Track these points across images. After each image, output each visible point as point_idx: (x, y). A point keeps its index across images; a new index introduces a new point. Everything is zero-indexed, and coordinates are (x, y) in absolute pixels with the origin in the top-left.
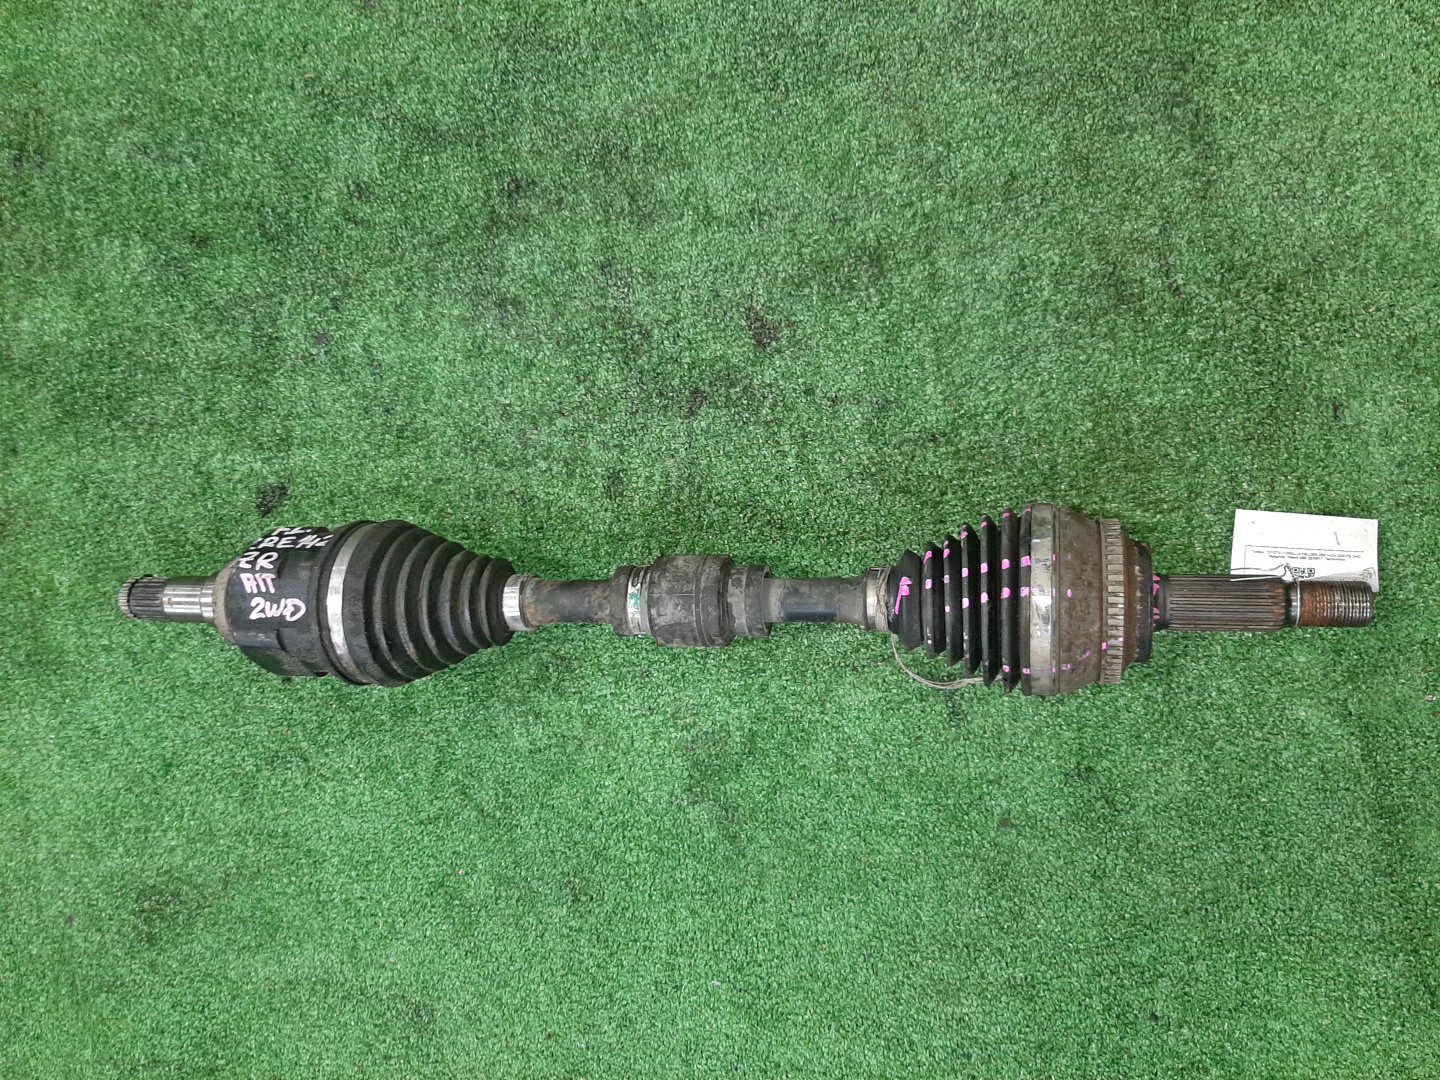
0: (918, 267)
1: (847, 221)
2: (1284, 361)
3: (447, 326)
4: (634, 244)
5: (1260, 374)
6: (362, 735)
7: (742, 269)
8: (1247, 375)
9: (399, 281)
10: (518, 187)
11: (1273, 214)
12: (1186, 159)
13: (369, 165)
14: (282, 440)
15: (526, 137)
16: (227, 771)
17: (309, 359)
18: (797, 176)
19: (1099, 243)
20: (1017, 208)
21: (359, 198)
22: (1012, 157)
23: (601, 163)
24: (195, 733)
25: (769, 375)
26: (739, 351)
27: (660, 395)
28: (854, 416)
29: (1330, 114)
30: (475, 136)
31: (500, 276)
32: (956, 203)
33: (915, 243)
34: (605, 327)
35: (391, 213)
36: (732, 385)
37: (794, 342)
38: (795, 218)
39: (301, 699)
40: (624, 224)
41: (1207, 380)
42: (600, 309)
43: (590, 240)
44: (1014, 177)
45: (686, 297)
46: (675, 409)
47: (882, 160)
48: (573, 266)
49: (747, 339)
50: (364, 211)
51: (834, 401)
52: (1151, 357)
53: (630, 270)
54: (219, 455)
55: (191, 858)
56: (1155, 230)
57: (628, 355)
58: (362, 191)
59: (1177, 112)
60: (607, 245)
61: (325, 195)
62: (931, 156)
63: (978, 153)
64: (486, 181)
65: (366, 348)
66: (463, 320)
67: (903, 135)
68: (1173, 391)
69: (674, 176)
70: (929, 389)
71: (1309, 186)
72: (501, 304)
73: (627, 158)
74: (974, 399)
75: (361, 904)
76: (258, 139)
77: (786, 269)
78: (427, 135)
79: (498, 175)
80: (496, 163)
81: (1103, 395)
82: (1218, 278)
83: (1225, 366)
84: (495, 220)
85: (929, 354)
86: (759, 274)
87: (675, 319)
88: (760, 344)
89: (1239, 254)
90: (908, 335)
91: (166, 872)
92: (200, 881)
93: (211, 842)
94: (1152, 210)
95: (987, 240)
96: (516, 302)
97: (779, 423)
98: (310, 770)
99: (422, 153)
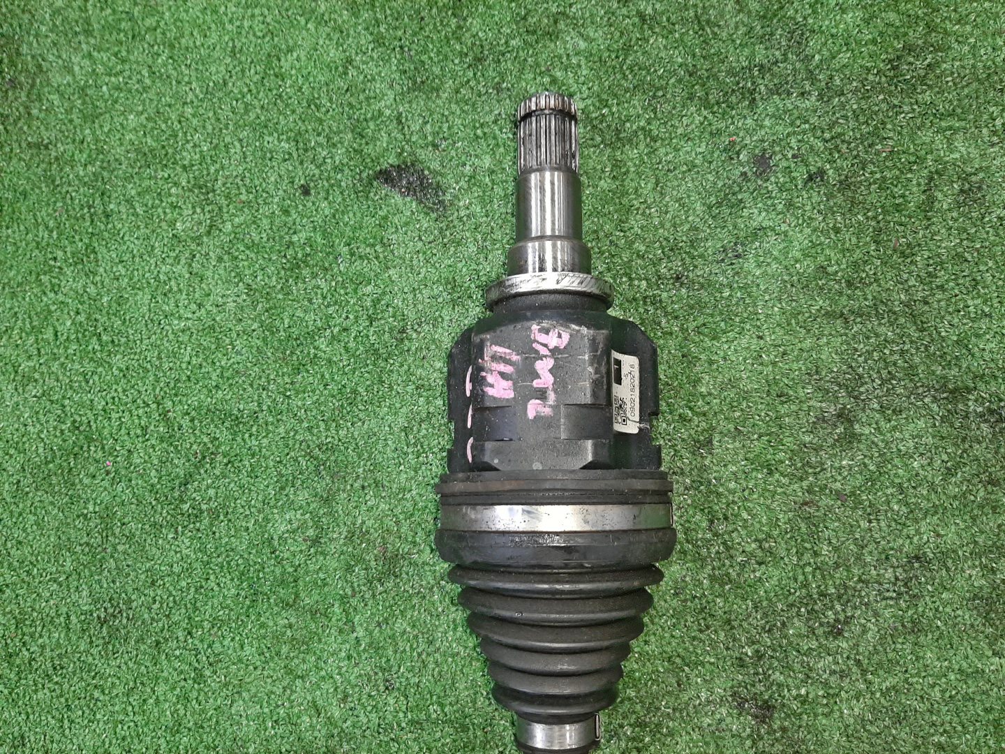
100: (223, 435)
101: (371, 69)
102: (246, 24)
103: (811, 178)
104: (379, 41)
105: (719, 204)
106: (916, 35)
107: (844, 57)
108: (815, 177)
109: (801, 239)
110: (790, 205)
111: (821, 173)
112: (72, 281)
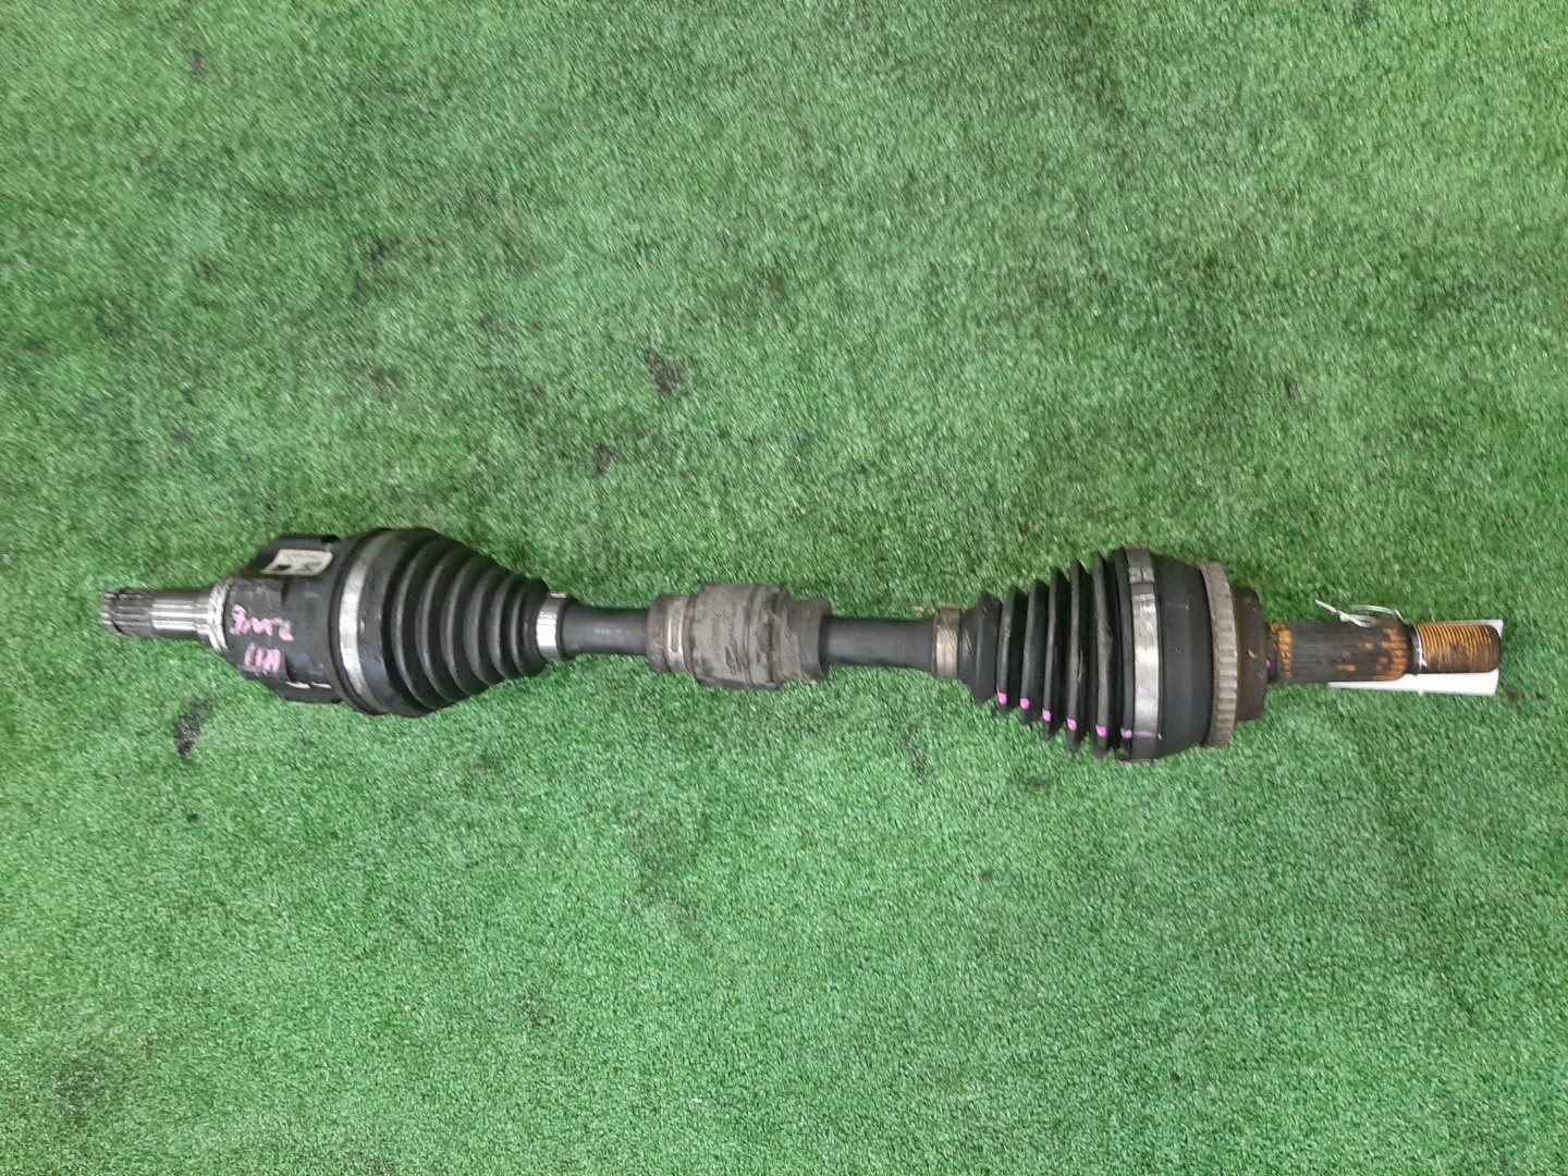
0: (822, 285)
1: (740, 244)
2: (1225, 342)
3: (319, 406)
4: (515, 296)
5: (1202, 358)
6: (280, 867)
7: (634, 309)
8: (1188, 362)
9: (260, 364)
10: (382, 248)
11: (1195, 185)
12: (1096, 131)
13: (214, 240)
14: (158, 552)
15: (384, 193)
16: (140, 926)
17: (175, 462)
18: (680, 202)
19: (1013, 236)
20: (921, 211)
21: (208, 280)
22: (909, 156)
23: (468, 211)
24: (100, 888)
25: (679, 420)
26: (643, 398)
27: (563, 455)
28: (775, 455)
29: (1243, 68)
30: (327, 196)
31: (373, 346)
32: (856, 210)
33: (817, 259)
34: (493, 389)
35: (245, 292)
36: (640, 436)
37: (700, 382)
38: (686, 247)
39: (210, 836)
40: (501, 273)
41: (1147, 373)
42: (485, 370)
43: (465, 296)
44: (912, 177)
45: (577, 347)
46: (581, 468)
47: (768, 172)
48: (449, 326)
49: (650, 385)
50: (213, 292)
51: (752, 441)
52: (1083, 354)
53: (512, 324)
54: (90, 578)
55: (110, 1026)
56: (1072, 215)
57: (522, 414)
58: (208, 270)
59: (1080, 79)
60: (484, 299)
61: (170, 280)
62: (820, 163)
63: (870, 155)
64: (345, 245)
65: (231, 442)
66: (339, 399)
67: (788, 143)
68: (1112, 388)
69: (549, 216)
70: (852, 417)
71: (1230, 149)
72: (378, 377)
73: (495, 203)
74: (899, 421)
75: (303, 1056)
76: (95, 227)
77: (680, 304)
78: (273, 200)
79: (358, 238)
80: (354, 224)
81: (1037, 401)
82: (1145, 258)
83: (1163, 354)
84: (360, 285)
85: (847, 379)
86: (653, 312)
87: (568, 371)
88: (664, 388)
89: (1165, 230)
90: (821, 360)
91: (87, 1044)
92: (122, 1051)
93: (130, 1007)
94: (1066, 193)
95: (895, 249)
96: (394, 373)
97: (696, 472)
98: (228, 914)
99: (270, 222)
100: (383, 901)
101: (102, 755)
102: (64, 859)
103: (190, 401)
104: (81, 748)
105: (212, 472)
106: (89, 313)
107: (103, 371)
108: (188, 396)
109: (235, 410)
110: (209, 417)
111: (185, 393)
112: (259, 1031)
